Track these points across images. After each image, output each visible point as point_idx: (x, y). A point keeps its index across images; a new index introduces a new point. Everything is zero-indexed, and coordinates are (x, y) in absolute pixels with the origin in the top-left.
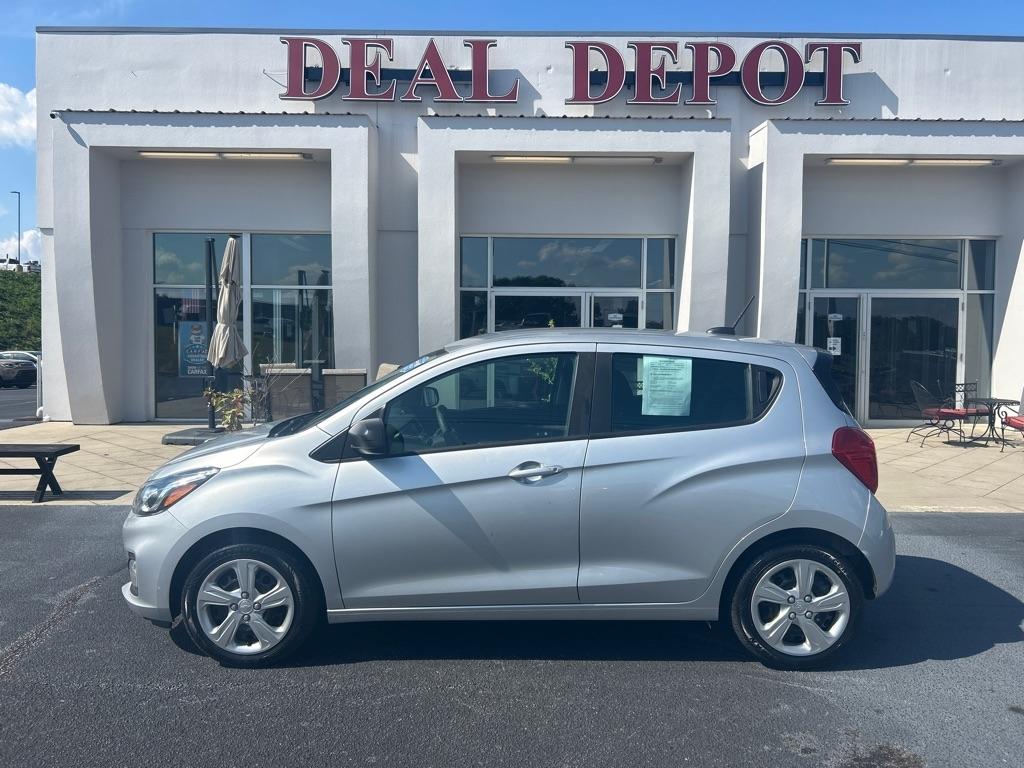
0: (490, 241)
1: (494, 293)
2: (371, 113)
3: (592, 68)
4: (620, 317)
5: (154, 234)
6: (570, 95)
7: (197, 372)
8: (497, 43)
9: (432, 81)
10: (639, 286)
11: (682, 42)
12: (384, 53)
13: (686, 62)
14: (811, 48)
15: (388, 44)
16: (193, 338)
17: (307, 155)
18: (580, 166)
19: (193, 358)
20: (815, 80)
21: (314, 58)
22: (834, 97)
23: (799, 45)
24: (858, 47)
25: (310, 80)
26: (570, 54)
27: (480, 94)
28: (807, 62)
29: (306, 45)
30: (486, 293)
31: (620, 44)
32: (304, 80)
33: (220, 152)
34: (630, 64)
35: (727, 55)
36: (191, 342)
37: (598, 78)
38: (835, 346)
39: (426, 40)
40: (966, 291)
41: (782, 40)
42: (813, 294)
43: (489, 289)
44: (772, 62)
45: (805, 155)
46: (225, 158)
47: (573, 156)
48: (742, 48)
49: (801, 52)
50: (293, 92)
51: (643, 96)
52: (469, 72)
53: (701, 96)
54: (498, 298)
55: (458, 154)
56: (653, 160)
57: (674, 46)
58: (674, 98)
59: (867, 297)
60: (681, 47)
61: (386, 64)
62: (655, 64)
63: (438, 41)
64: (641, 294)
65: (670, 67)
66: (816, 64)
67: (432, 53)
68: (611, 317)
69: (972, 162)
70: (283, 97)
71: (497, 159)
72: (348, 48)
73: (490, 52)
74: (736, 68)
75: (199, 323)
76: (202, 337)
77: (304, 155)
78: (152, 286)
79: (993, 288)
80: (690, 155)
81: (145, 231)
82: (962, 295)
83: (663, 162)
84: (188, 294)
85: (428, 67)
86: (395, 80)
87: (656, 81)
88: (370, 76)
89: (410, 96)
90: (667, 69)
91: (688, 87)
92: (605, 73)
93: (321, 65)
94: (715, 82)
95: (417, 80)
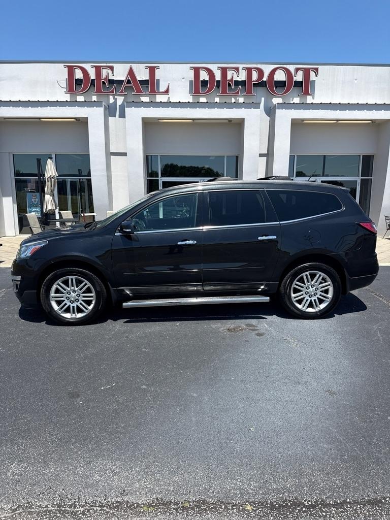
0: (159, 157)
2: (105, 100)
5: (13, 155)
6: (193, 92)
8: (160, 67)
9: (131, 85)
11: (241, 66)
12: (110, 71)
13: (242, 76)
14: (297, 70)
15: (111, 68)
16: (33, 200)
18: (197, 124)
19: (34, 209)
20: (299, 84)
21: (79, 75)
22: (306, 92)
23: (292, 68)
24: (317, 69)
25: (78, 85)
26: (192, 72)
27: (153, 91)
28: (295, 76)
29: (75, 68)
30: (158, 180)
31: (214, 67)
32: (74, 85)
33: (40, 118)
34: (218, 77)
35: (261, 73)
36: (32, 202)
37: (204, 83)
39: (128, 66)
40: (361, 178)
41: (285, 66)
42: (296, 179)
43: (159, 178)
44: (280, 76)
45: (292, 119)
46: (42, 121)
47: (193, 120)
48: (267, 69)
49: (293, 72)
50: (71, 90)
51: (224, 92)
52: (148, 80)
53: (249, 92)
54: (163, 182)
55: (143, 119)
56: (227, 121)
57: (237, 69)
58: (238, 93)
60: (240, 69)
61: (111, 77)
62: (229, 78)
63: (134, 66)
65: (236, 79)
66: (299, 77)
67: (131, 73)
70: (66, 93)
71: (160, 121)
72: (94, 69)
73: (157, 71)
75: (35, 194)
76: (37, 200)
77: (76, 119)
78: (14, 178)
79: (372, 176)
80: (243, 119)
81: (9, 153)
82: (358, 179)
83: (233, 122)
84: (30, 181)
85: (129, 79)
86: (115, 85)
87: (229, 85)
88: (104, 83)
89: (122, 92)
90: (234, 79)
91: (243, 87)
92: (208, 81)
93: (82, 78)
94: (255, 85)
95: (124, 85)
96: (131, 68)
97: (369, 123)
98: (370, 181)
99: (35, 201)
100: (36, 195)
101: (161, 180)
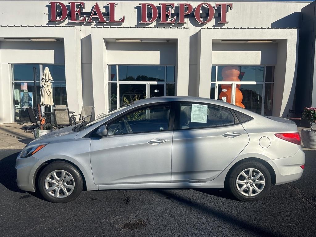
0: (117, 67)
1: (118, 83)
5: (11, 65)
6: (141, 21)
8: (118, 3)
10: (164, 81)
11: (176, 3)
14: (217, 5)
15: (83, 4)
16: (25, 98)
17: (58, 39)
18: (143, 43)
21: (59, 8)
22: (224, 21)
23: (213, 4)
24: (231, 4)
25: (58, 15)
26: (141, 7)
27: (113, 20)
28: (215, 10)
29: (56, 4)
30: (116, 84)
31: (156, 4)
32: (56, 15)
33: (30, 38)
34: (159, 10)
35: (190, 7)
39: (95, 2)
40: (265, 82)
41: (208, 2)
42: (217, 83)
45: (213, 40)
46: (31, 40)
47: (141, 40)
48: (195, 5)
49: (214, 6)
50: (53, 19)
51: (164, 21)
53: (182, 21)
54: (120, 85)
55: (105, 39)
56: (166, 41)
57: (173, 4)
58: (173, 21)
59: (234, 84)
60: (175, 5)
63: (99, 3)
64: (164, 83)
65: (172, 11)
66: (218, 10)
67: (97, 7)
68: (156, 91)
69: (266, 41)
71: (117, 41)
72: (70, 5)
73: (116, 7)
77: (56, 40)
78: (12, 81)
79: (274, 81)
80: (177, 39)
81: (9, 63)
82: (263, 84)
83: (170, 42)
85: (96, 11)
86: (85, 16)
88: (77, 14)
89: (90, 21)
92: (152, 13)
94: (186, 16)
95: (92, 16)
96: (97, 4)
97: (271, 42)
98: (272, 85)
99: (27, 98)
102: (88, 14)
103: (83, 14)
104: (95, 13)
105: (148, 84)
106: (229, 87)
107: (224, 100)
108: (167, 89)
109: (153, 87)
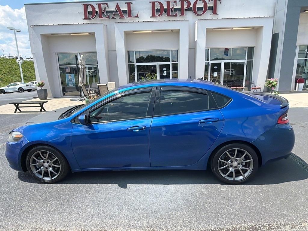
0: (134, 52)
2: (104, 22)
3: (156, 8)
4: (166, 69)
5: (58, 54)
6: (152, 15)
7: (71, 86)
8: (133, 3)
10: (170, 61)
15: (107, 4)
16: (69, 78)
17: (90, 33)
18: (154, 33)
19: (70, 82)
22: (215, 13)
27: (130, 16)
30: (134, 65)
32: (88, 15)
33: (70, 34)
34: (165, 7)
37: (158, 10)
38: (215, 74)
39: (116, 2)
40: (247, 60)
42: (210, 62)
43: (135, 64)
45: (206, 28)
46: (71, 35)
47: (152, 31)
48: (192, 1)
49: (207, 2)
50: (86, 18)
51: (169, 15)
52: (127, 10)
53: (183, 14)
54: (137, 66)
55: (124, 32)
56: (171, 31)
58: (176, 15)
59: (223, 62)
60: (177, 1)
63: (119, 3)
64: (170, 63)
66: (211, 4)
68: (164, 69)
70: (83, 19)
71: (134, 32)
73: (132, 5)
74: (191, 6)
76: (71, 78)
77: (89, 33)
78: (59, 66)
79: (253, 59)
80: (179, 30)
81: (56, 53)
82: (245, 61)
83: (174, 31)
84: (67, 68)
85: (117, 10)
86: (109, 13)
87: (172, 11)
88: (103, 13)
89: (113, 17)
90: (174, 7)
91: (179, 12)
92: (159, 9)
93: (92, 11)
94: (186, 10)
95: (114, 13)
96: (117, 4)
97: (251, 29)
98: (252, 62)
99: (70, 78)
100: (70, 75)
101: (136, 64)
102: (111, 12)
103: (107, 12)
104: (116, 11)
105: (158, 64)
106: (219, 65)
107: (215, 75)
108: (172, 67)
109: (161, 67)
